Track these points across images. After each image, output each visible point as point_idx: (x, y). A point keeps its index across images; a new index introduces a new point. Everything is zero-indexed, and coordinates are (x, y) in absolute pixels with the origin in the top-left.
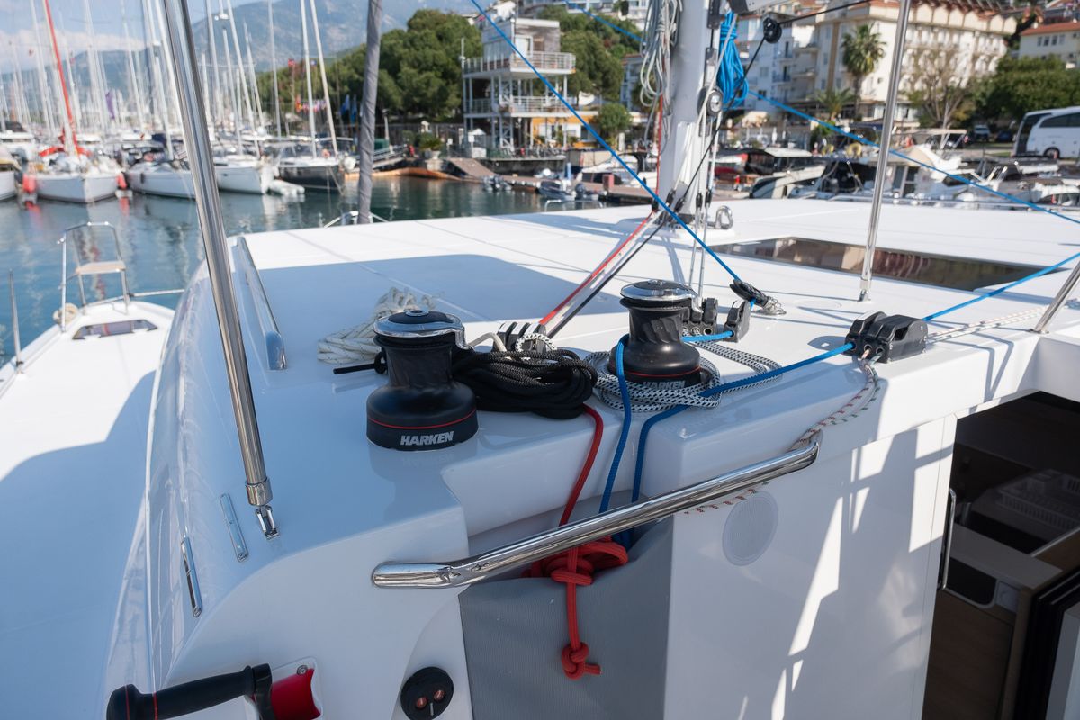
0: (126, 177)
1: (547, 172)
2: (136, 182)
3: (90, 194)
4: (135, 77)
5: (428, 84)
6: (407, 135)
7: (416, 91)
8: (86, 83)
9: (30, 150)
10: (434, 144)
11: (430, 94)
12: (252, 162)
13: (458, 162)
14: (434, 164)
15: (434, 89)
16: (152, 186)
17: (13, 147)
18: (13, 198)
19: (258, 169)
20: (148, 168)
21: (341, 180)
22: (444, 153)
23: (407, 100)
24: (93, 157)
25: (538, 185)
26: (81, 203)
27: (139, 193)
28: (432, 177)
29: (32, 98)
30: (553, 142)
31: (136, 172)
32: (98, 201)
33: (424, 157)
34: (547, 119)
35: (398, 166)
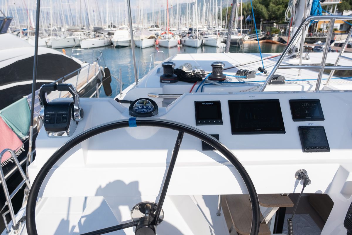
0: (181, 41)
1: (320, 42)
2: (183, 42)
3: (170, 45)
4: (188, 11)
5: (279, 10)
6: (268, 28)
7: (274, 12)
8: (176, 14)
9: (160, 33)
10: (276, 32)
11: (278, 14)
12: (215, 37)
13: (285, 38)
14: (275, 39)
15: (281, 11)
16: (187, 43)
17: (156, 32)
18: (153, 46)
19: (217, 39)
20: (187, 38)
21: (242, 43)
22: (280, 35)
23: (270, 16)
24: (173, 35)
25: (313, 47)
26: (167, 48)
27: (183, 45)
28: (274, 43)
29: (163, 18)
30: (325, 30)
31: (183, 39)
32: (172, 47)
33: (272, 36)
34: (325, 22)
35: (263, 39)
